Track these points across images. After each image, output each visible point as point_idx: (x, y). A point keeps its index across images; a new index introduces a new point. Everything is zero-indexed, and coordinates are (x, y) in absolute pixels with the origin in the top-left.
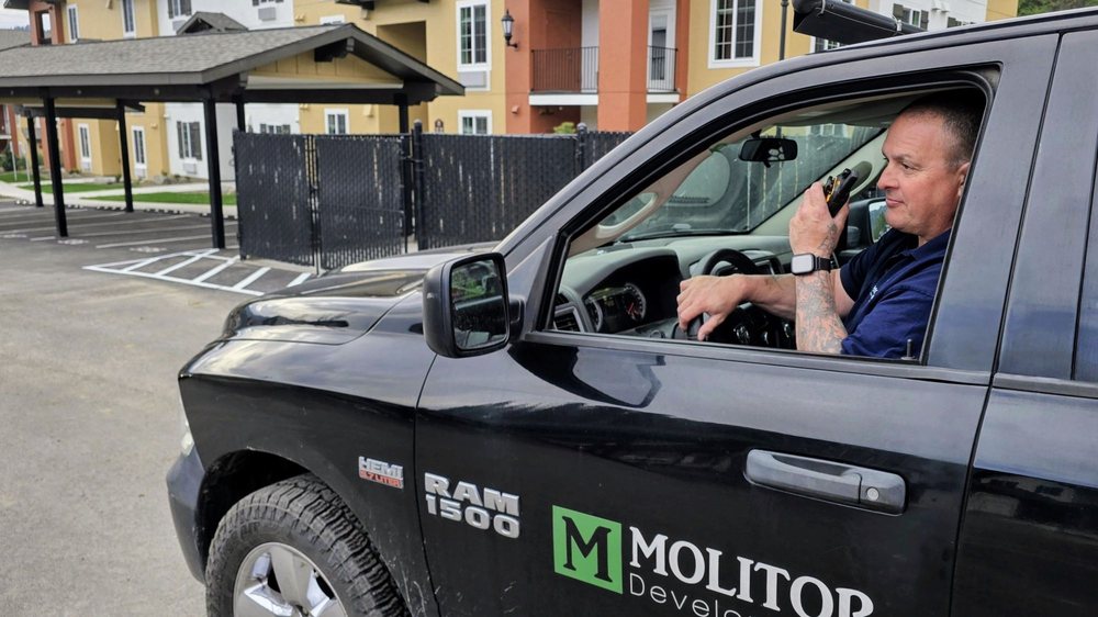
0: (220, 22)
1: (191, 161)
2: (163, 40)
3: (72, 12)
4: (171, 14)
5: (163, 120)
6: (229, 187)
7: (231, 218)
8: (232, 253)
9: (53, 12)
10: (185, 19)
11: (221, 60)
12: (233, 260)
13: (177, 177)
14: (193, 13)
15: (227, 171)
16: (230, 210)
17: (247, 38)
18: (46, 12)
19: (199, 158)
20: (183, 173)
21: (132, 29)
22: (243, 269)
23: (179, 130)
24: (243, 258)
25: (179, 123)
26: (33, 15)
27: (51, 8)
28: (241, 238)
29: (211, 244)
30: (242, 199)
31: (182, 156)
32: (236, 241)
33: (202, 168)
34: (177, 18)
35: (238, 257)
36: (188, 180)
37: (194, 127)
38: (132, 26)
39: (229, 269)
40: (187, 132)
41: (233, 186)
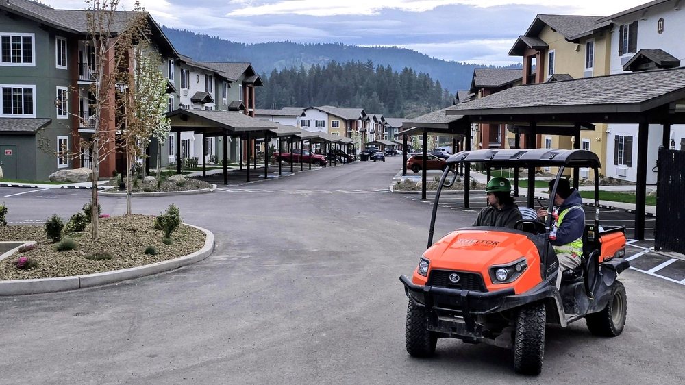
0: (658, 57)
1: (623, 167)
2: (614, 78)
3: (551, 55)
4: (621, 52)
5: (605, 134)
6: (651, 190)
7: (650, 215)
8: (648, 244)
9: (539, 56)
10: (631, 55)
11: (656, 94)
12: (649, 250)
13: (611, 179)
14: (638, 51)
15: (652, 177)
16: (651, 209)
17: (678, 74)
18: (535, 56)
19: (629, 165)
20: (616, 177)
21: (591, 66)
22: (656, 257)
23: (616, 142)
24: (657, 249)
25: (617, 137)
26: (526, 59)
27: (538, 53)
28: (657, 233)
29: (633, 235)
30: (660, 200)
31: (616, 163)
32: (652, 235)
33: (632, 173)
34: (625, 56)
35: (653, 248)
36: (619, 182)
37: (629, 140)
38: (591, 63)
39: (645, 257)
40: (623, 145)
41: (655, 189)
